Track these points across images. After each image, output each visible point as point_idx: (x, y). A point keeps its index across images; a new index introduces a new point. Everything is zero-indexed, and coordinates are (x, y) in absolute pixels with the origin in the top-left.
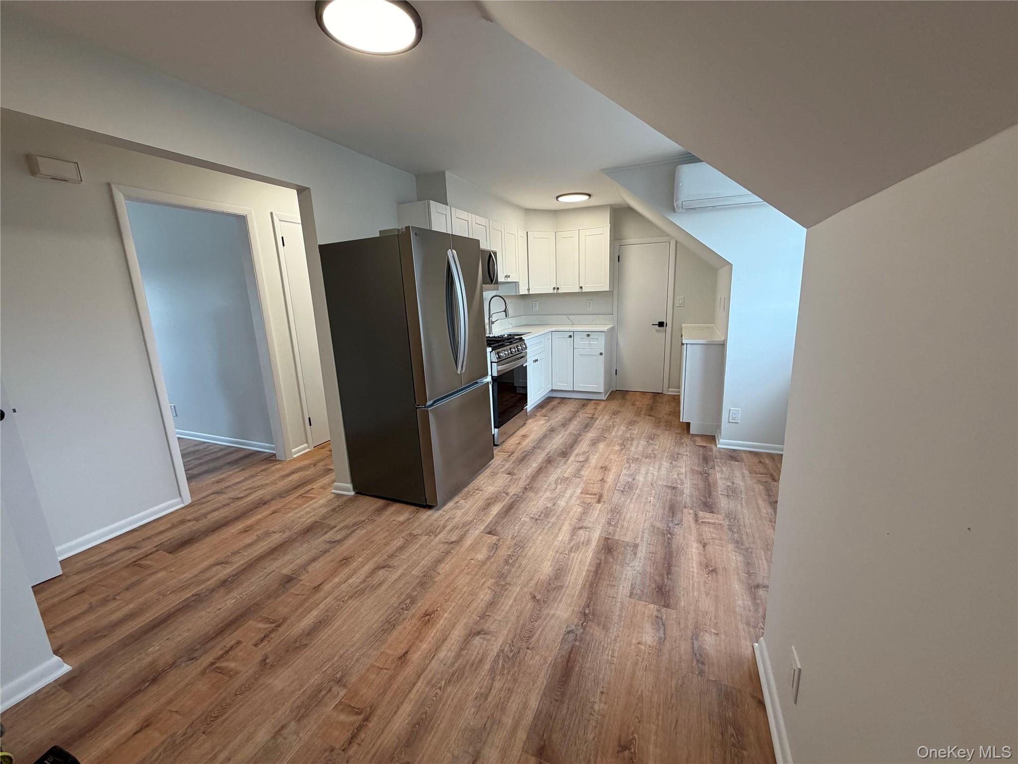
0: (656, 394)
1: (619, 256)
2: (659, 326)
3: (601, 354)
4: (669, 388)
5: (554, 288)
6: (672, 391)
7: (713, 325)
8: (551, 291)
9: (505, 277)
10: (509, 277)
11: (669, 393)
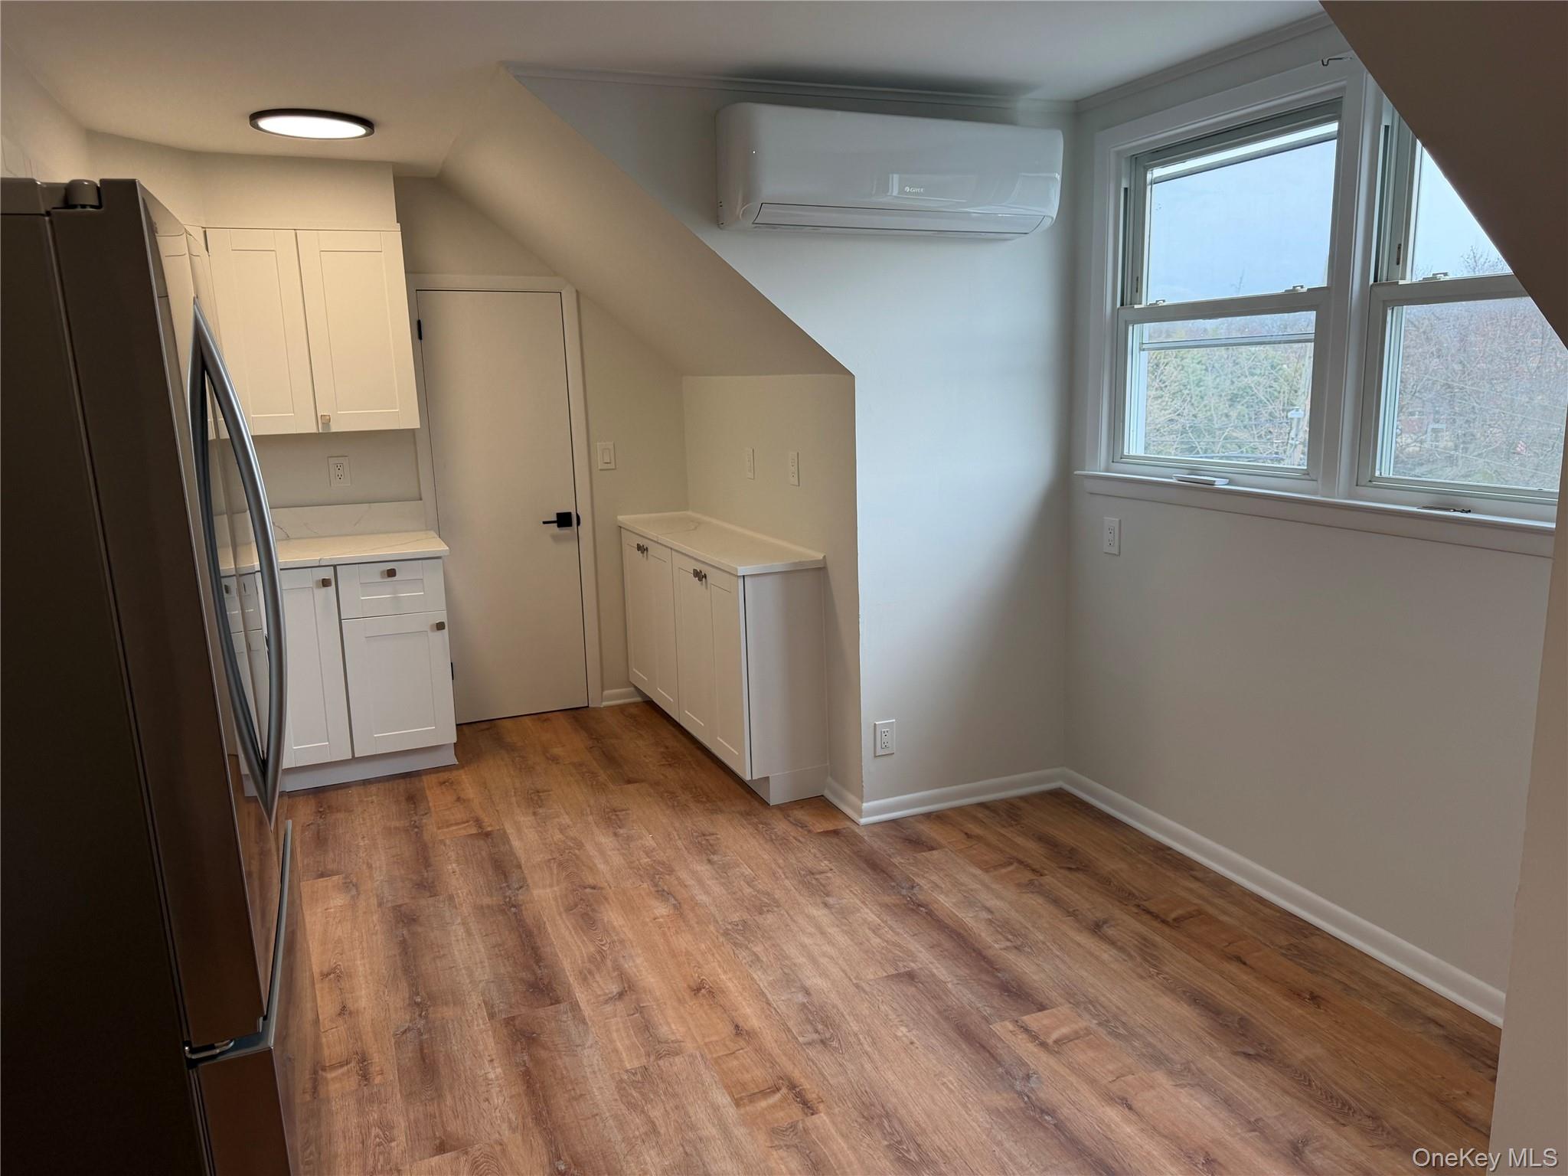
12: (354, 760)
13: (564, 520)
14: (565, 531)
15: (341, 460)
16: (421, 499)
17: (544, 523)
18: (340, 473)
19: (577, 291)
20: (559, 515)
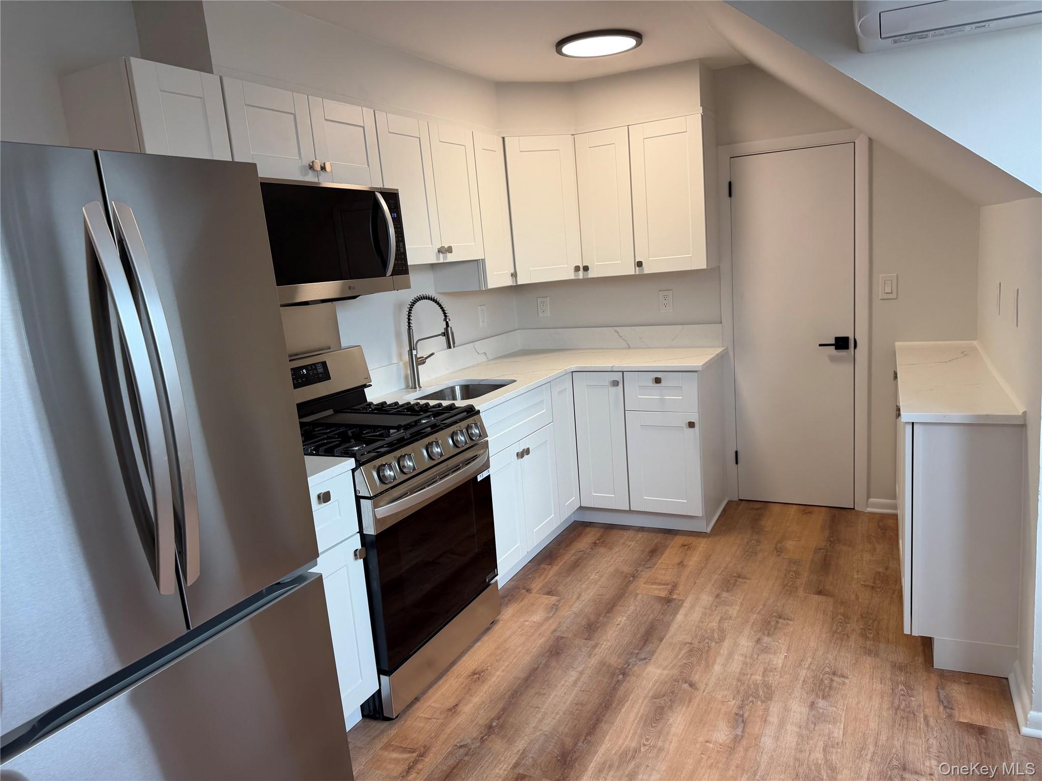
0: (836, 512)
1: (730, 184)
2: (836, 349)
3: (691, 425)
4: (868, 497)
5: (577, 269)
6: (876, 506)
7: (975, 343)
8: (571, 275)
9: (440, 251)
10: (451, 252)
11: (869, 510)
12: (630, 511)
13: (842, 343)
14: (842, 353)
15: (666, 293)
16: (721, 323)
17: (820, 345)
18: (665, 302)
19: (870, 140)
20: (837, 339)
